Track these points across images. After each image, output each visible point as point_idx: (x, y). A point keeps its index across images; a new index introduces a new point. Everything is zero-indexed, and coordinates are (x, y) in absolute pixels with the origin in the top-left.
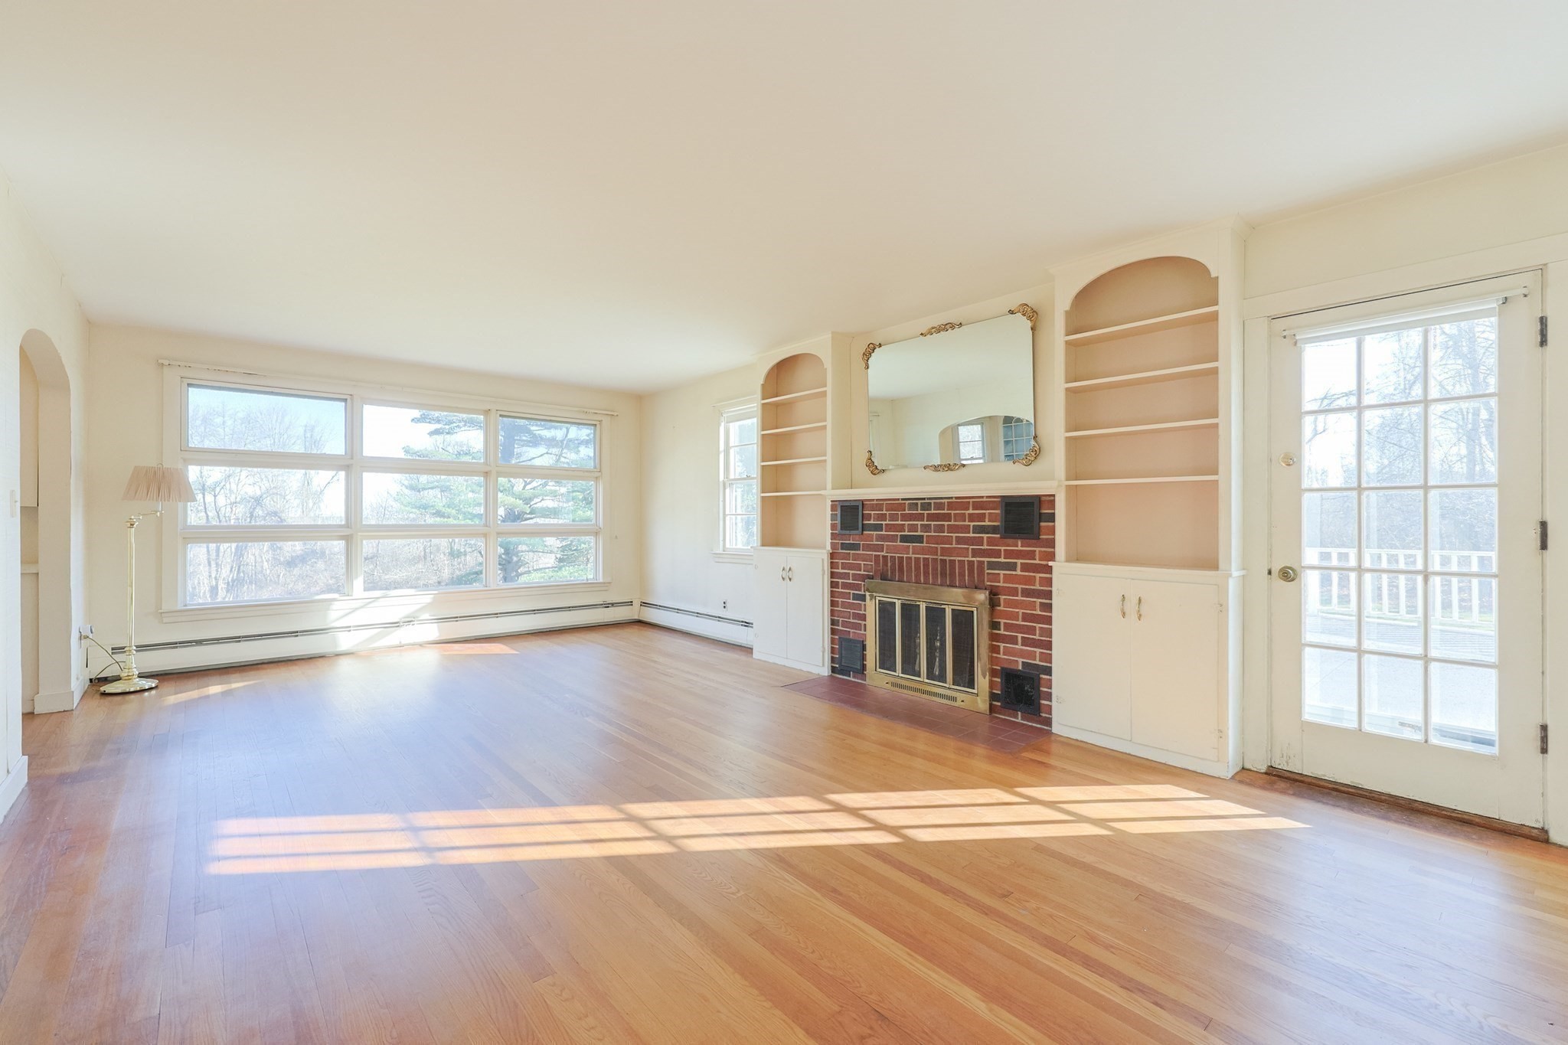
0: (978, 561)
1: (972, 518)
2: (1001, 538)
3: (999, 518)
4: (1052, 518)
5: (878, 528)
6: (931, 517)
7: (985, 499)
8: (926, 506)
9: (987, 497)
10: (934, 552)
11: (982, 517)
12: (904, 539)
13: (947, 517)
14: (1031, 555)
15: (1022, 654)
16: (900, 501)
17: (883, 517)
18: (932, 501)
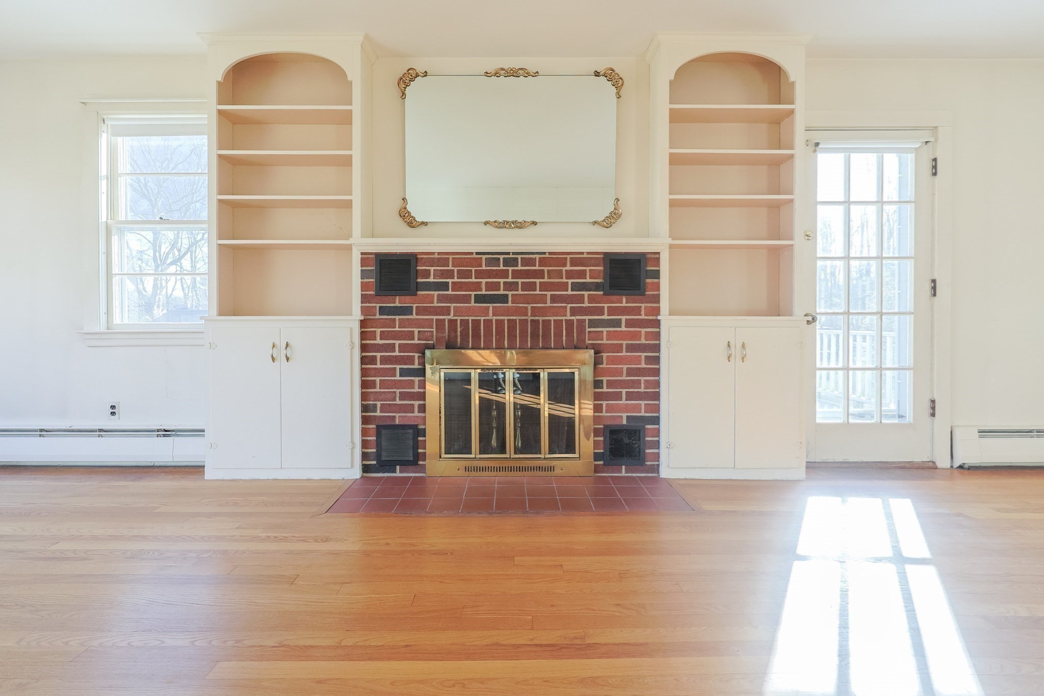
0: (577, 320)
1: (570, 275)
2: (604, 295)
3: (602, 274)
4: (656, 275)
5: (444, 286)
6: (516, 274)
7: (585, 256)
8: (514, 262)
9: (588, 253)
10: (524, 312)
11: (582, 274)
12: (480, 299)
13: (540, 274)
14: (637, 311)
15: (626, 409)
16: (475, 256)
17: (450, 274)
18: (519, 257)
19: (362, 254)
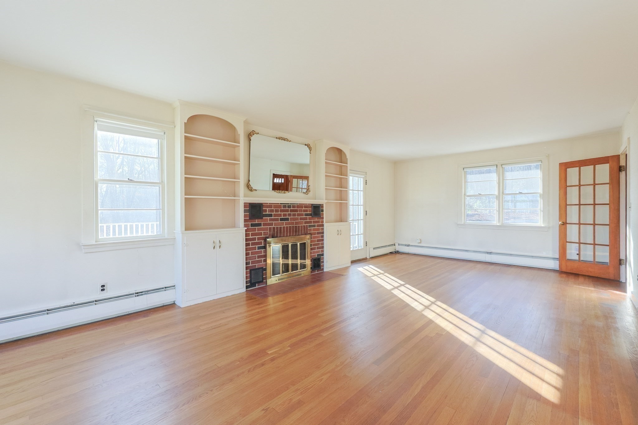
0: (306, 225)
1: (304, 211)
2: (312, 217)
3: (311, 211)
4: (323, 211)
5: (271, 215)
6: (291, 211)
7: (307, 205)
8: (289, 207)
9: (308, 204)
10: (293, 223)
11: (307, 211)
12: (282, 220)
13: (296, 211)
14: (318, 222)
15: (317, 252)
16: (280, 204)
17: (272, 211)
18: (292, 205)
19: (244, 203)
